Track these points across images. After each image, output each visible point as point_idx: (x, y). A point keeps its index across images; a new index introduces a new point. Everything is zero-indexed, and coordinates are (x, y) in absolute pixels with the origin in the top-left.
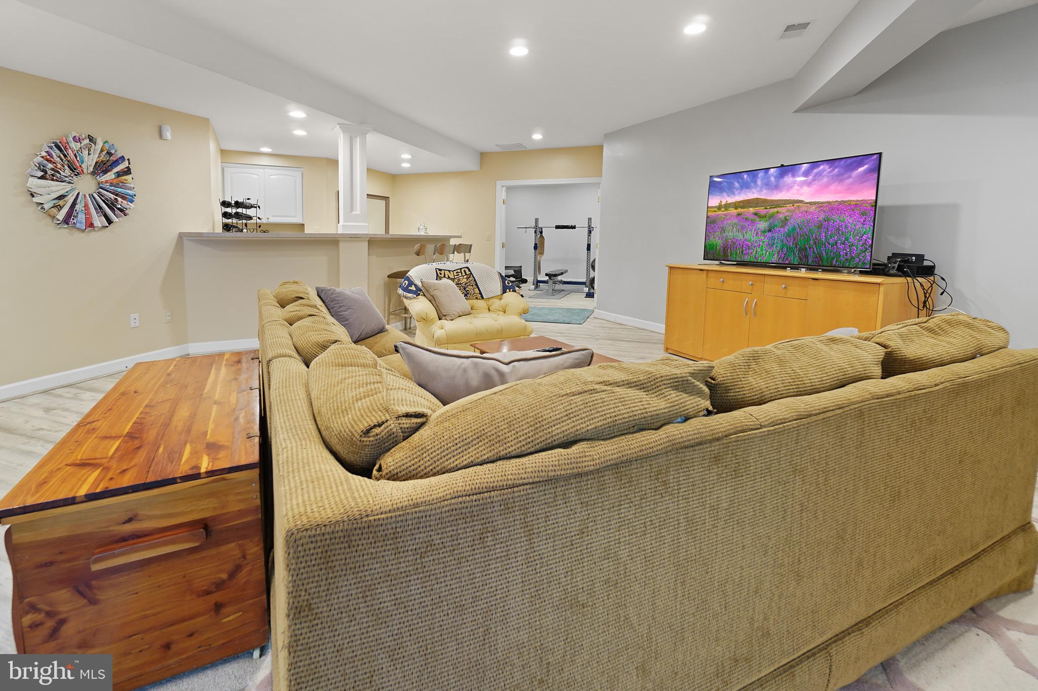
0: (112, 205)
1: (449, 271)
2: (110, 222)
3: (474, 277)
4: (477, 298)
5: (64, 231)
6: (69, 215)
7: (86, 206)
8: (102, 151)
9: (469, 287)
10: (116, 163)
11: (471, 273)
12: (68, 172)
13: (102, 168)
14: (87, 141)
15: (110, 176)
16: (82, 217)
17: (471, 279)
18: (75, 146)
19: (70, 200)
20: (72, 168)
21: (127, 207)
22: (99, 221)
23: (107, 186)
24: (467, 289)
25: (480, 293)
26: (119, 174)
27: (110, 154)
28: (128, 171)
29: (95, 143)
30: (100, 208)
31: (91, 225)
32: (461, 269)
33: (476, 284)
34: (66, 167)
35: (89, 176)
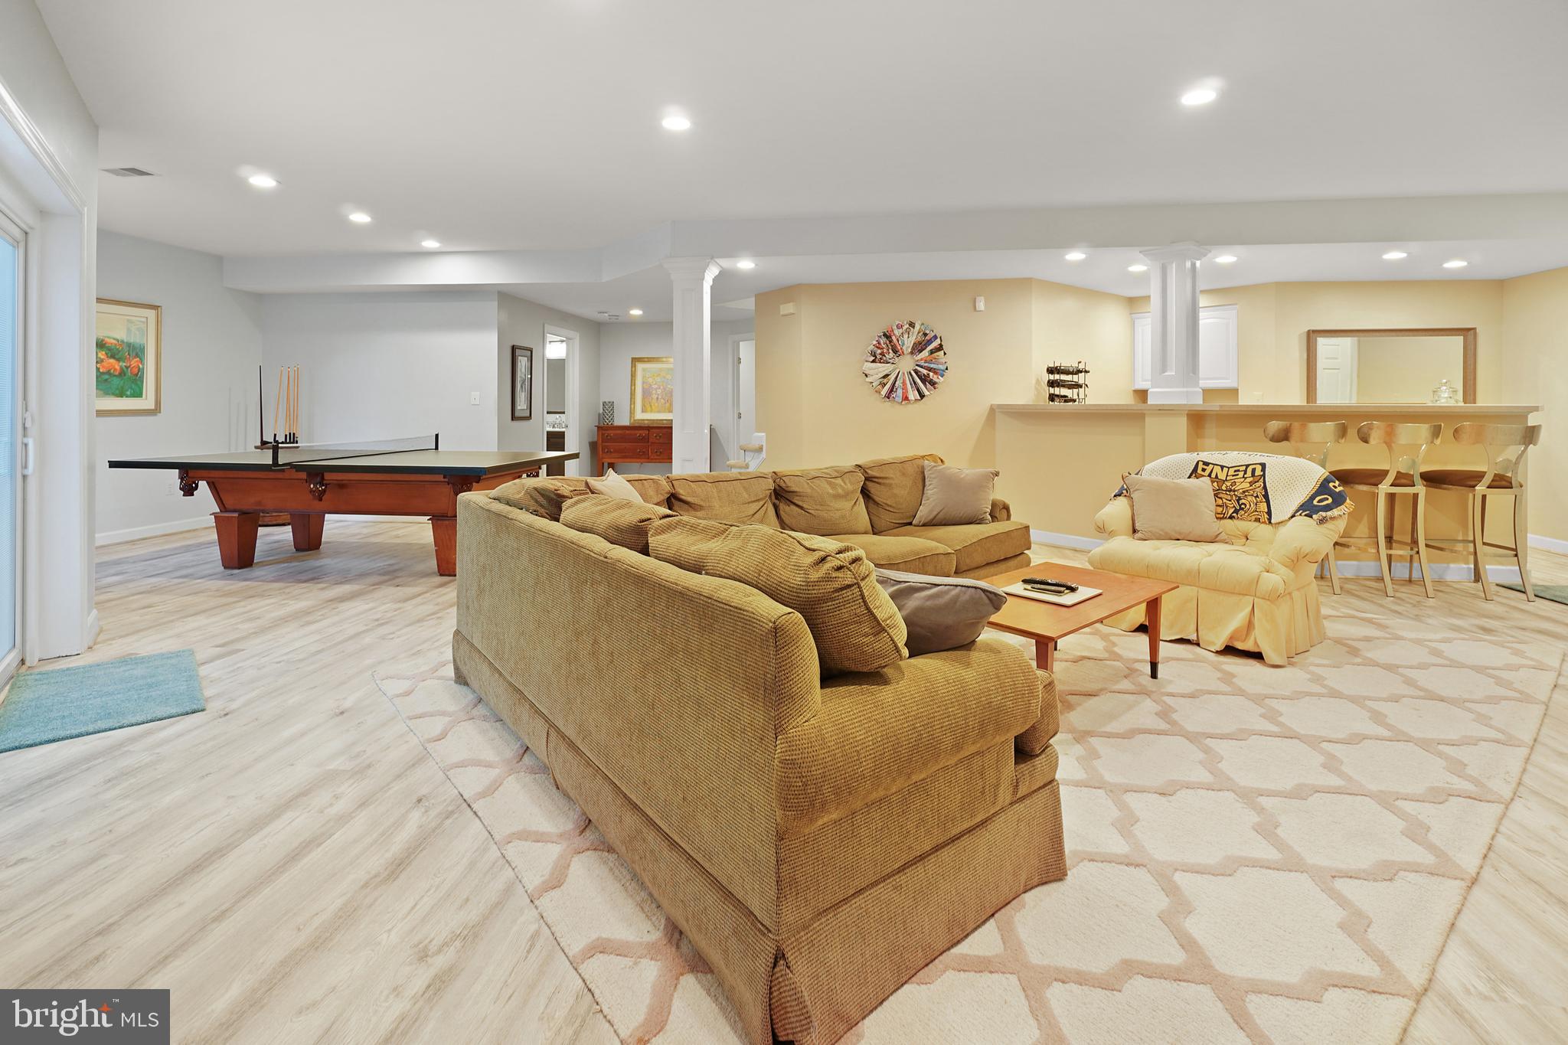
0: (924, 379)
1: (1222, 467)
2: (922, 396)
3: (1264, 483)
4: (1258, 520)
5: (888, 404)
6: (891, 390)
7: (904, 383)
8: (919, 333)
9: (1249, 498)
10: (930, 342)
11: (1264, 475)
12: (892, 354)
13: (919, 347)
14: (908, 326)
15: (925, 353)
16: (900, 392)
17: (1257, 484)
18: (897, 332)
19: (892, 377)
20: (895, 352)
21: (937, 380)
22: (913, 395)
23: (922, 363)
24: (1243, 501)
25: (1269, 513)
26: (932, 352)
27: (925, 335)
28: (940, 348)
29: (914, 327)
30: (915, 383)
31: (906, 398)
32: (1247, 466)
33: (1266, 496)
34: (890, 351)
35: (909, 356)
